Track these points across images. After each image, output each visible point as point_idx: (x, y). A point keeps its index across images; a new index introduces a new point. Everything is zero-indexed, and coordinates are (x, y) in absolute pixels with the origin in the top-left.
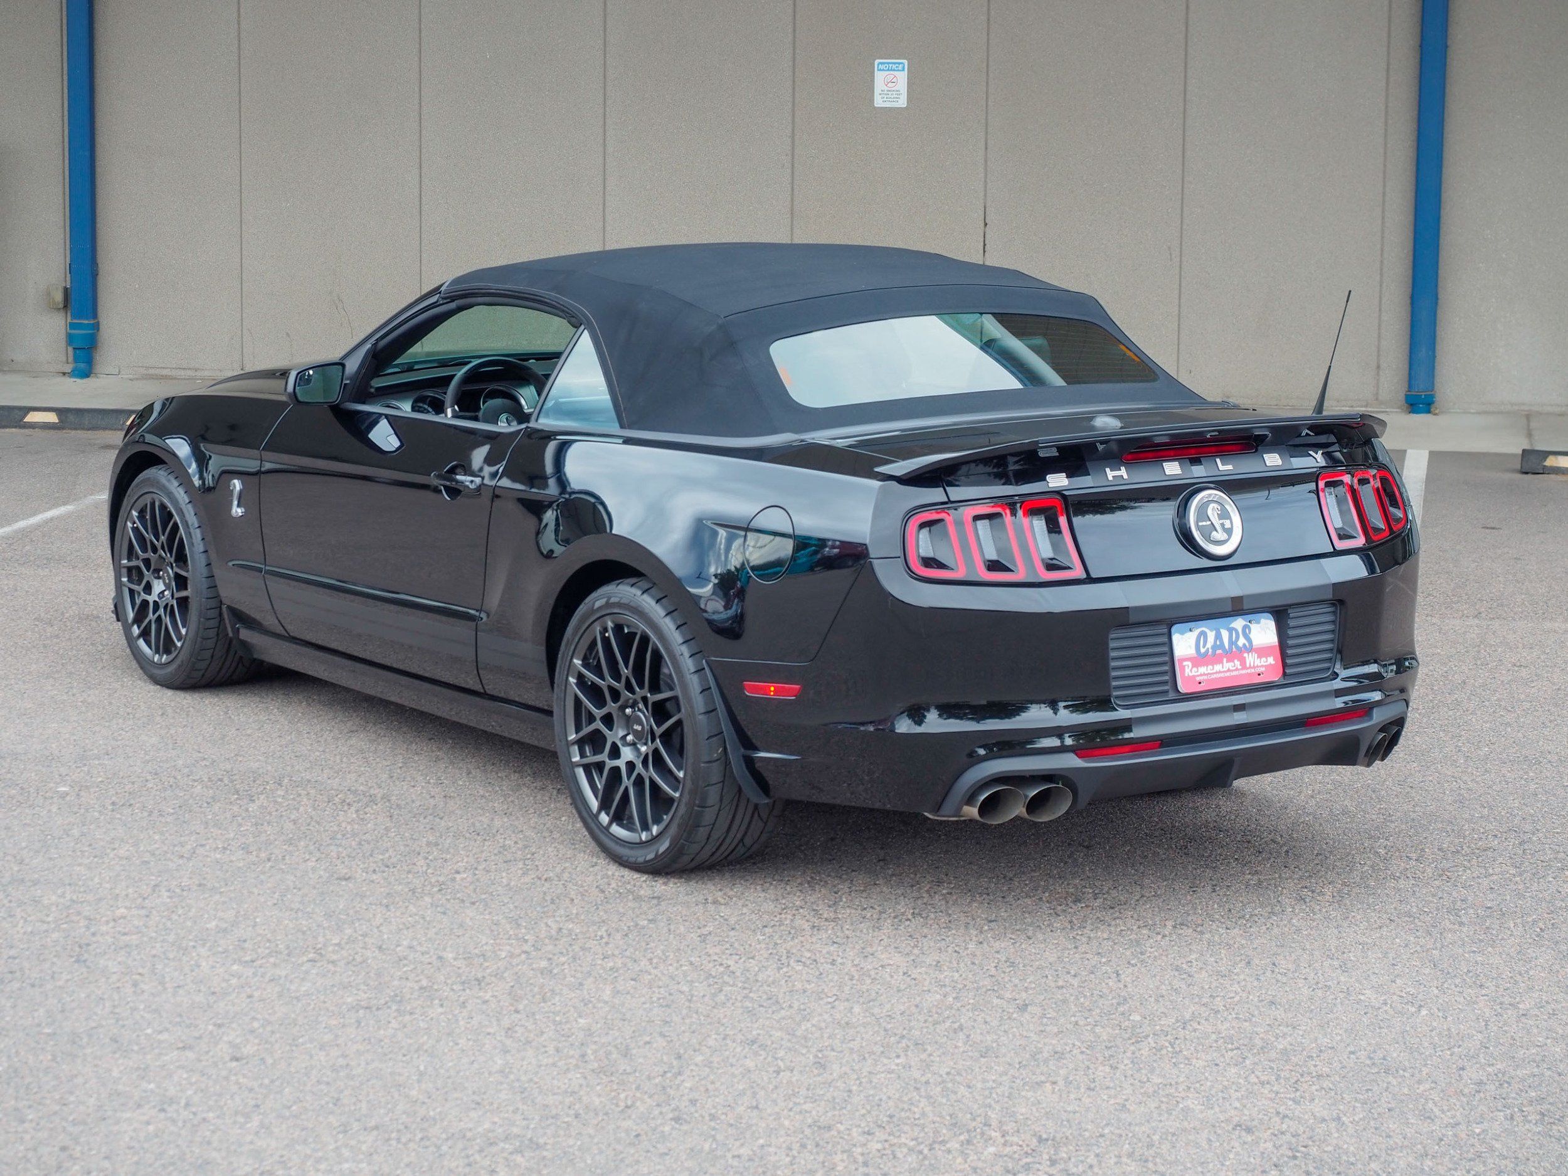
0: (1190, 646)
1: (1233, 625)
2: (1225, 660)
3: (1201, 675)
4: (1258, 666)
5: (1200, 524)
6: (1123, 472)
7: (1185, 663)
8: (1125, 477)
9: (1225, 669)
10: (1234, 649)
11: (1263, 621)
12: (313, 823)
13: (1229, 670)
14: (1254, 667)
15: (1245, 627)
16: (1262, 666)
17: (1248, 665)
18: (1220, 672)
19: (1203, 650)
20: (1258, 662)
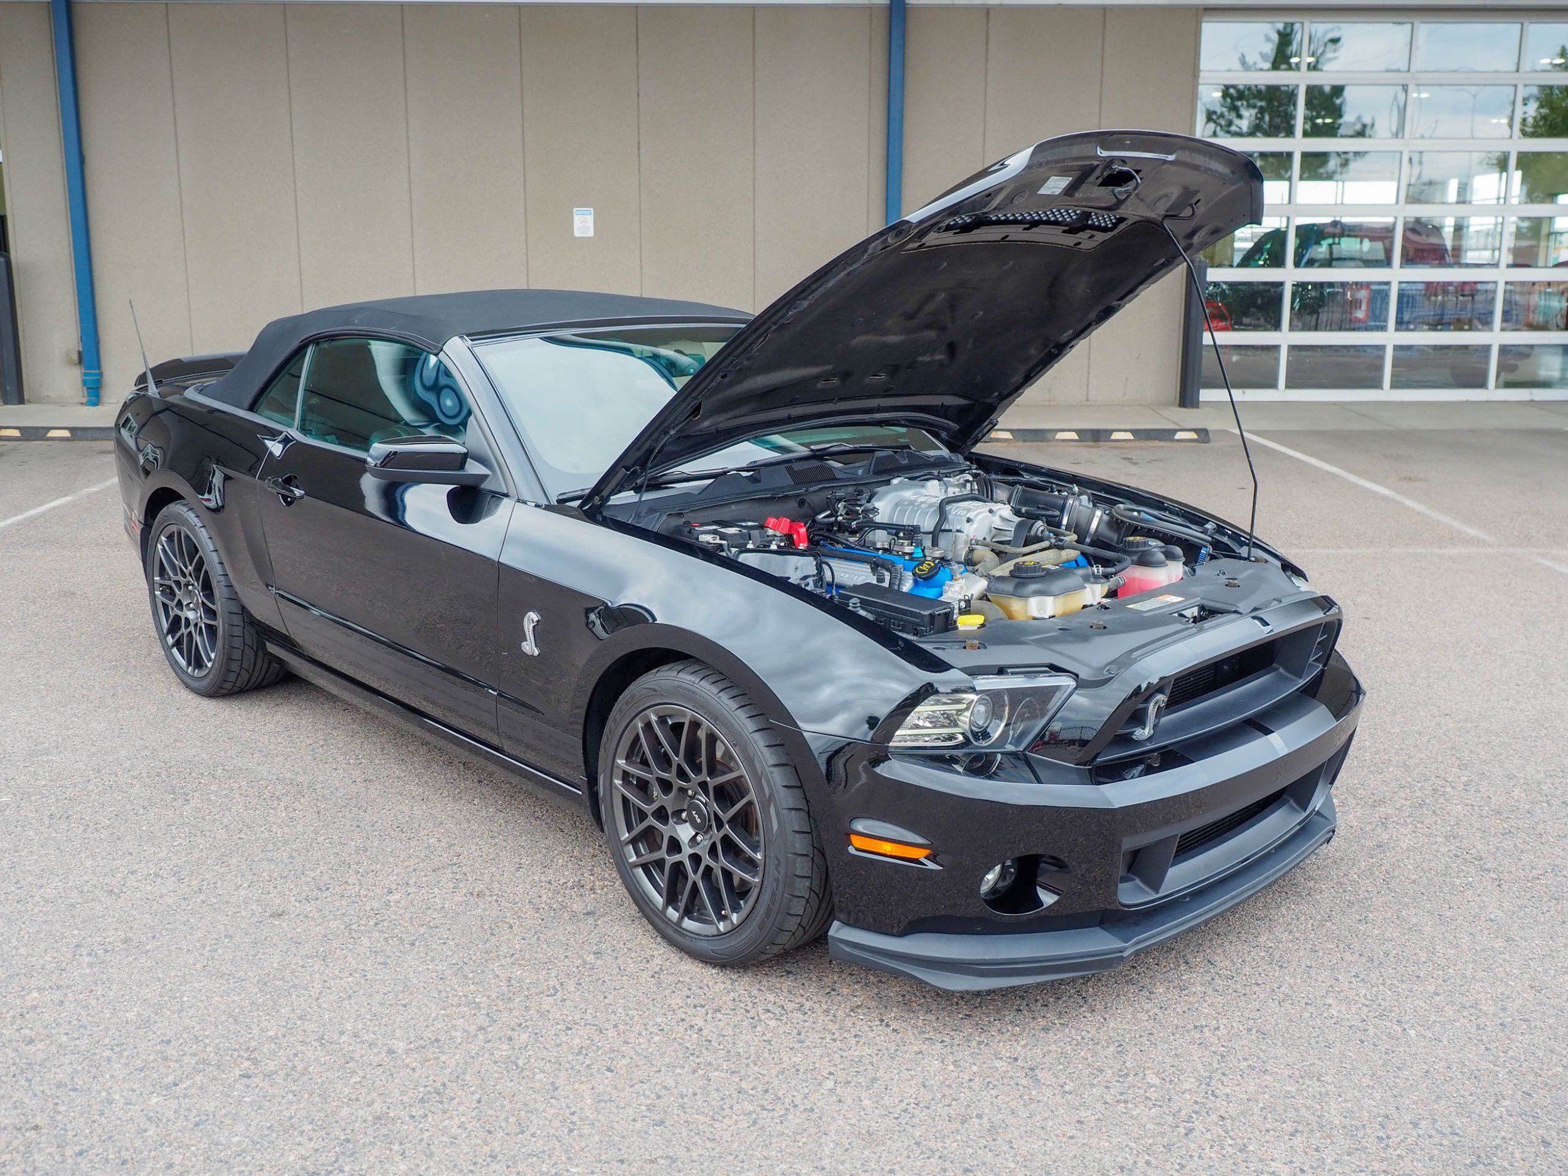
12: (245, 829)
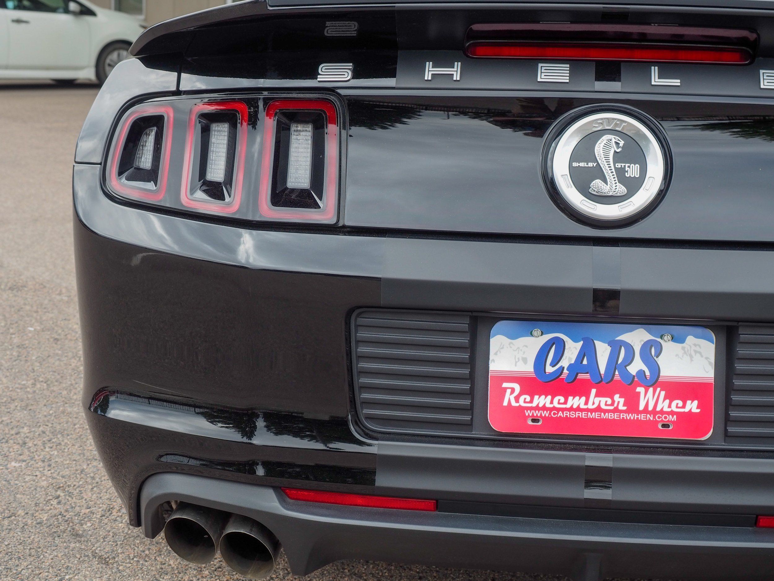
0: (525, 360)
1: (626, 337)
2: (594, 391)
3: (537, 408)
4: (662, 412)
5: (575, 164)
6: (456, 72)
7: (505, 385)
8: (457, 77)
9: (590, 406)
10: (617, 376)
11: (690, 339)
13: (599, 409)
14: (654, 412)
15: (647, 346)
16: (672, 413)
17: (641, 407)
18: (578, 409)
19: (549, 369)
20: (663, 405)
